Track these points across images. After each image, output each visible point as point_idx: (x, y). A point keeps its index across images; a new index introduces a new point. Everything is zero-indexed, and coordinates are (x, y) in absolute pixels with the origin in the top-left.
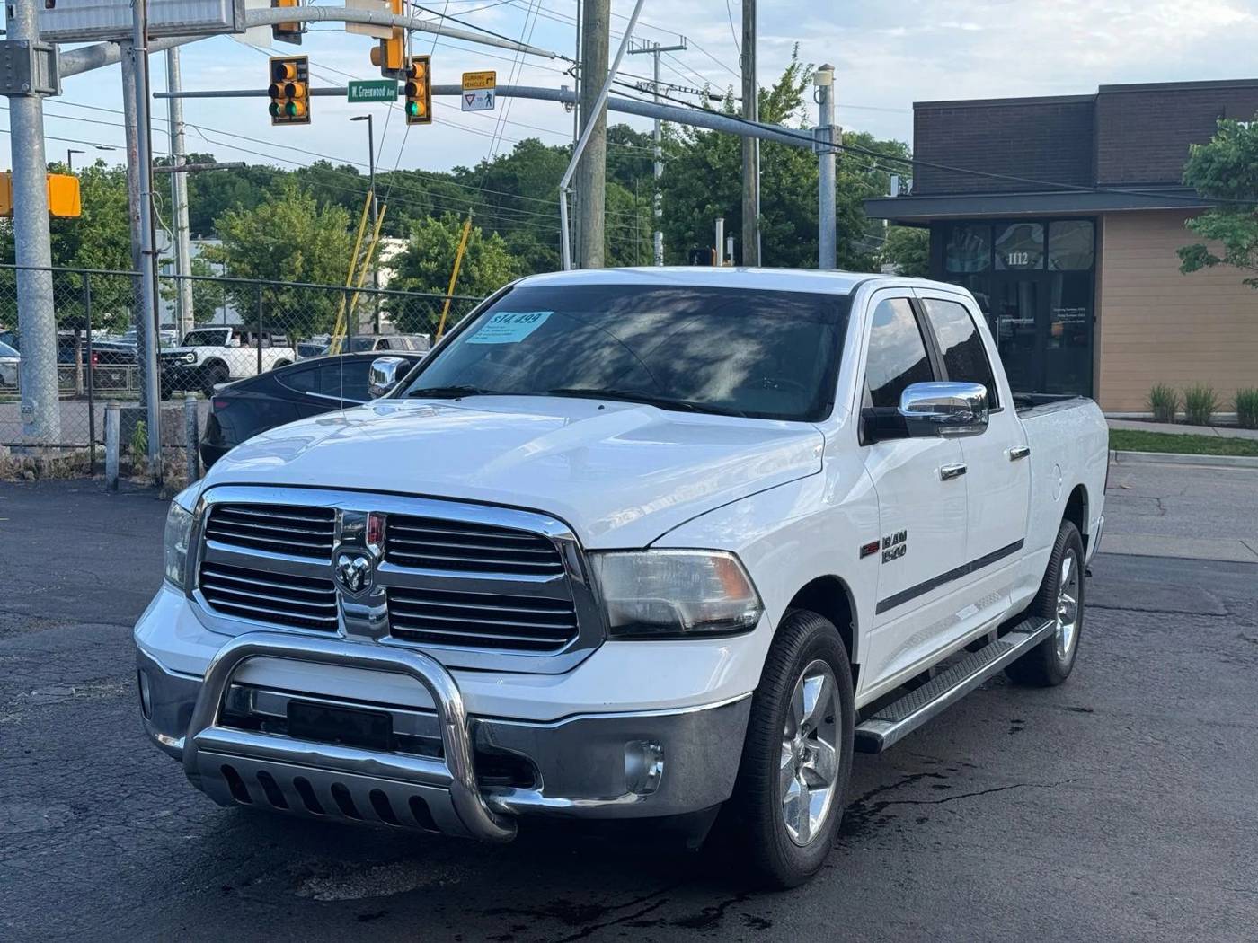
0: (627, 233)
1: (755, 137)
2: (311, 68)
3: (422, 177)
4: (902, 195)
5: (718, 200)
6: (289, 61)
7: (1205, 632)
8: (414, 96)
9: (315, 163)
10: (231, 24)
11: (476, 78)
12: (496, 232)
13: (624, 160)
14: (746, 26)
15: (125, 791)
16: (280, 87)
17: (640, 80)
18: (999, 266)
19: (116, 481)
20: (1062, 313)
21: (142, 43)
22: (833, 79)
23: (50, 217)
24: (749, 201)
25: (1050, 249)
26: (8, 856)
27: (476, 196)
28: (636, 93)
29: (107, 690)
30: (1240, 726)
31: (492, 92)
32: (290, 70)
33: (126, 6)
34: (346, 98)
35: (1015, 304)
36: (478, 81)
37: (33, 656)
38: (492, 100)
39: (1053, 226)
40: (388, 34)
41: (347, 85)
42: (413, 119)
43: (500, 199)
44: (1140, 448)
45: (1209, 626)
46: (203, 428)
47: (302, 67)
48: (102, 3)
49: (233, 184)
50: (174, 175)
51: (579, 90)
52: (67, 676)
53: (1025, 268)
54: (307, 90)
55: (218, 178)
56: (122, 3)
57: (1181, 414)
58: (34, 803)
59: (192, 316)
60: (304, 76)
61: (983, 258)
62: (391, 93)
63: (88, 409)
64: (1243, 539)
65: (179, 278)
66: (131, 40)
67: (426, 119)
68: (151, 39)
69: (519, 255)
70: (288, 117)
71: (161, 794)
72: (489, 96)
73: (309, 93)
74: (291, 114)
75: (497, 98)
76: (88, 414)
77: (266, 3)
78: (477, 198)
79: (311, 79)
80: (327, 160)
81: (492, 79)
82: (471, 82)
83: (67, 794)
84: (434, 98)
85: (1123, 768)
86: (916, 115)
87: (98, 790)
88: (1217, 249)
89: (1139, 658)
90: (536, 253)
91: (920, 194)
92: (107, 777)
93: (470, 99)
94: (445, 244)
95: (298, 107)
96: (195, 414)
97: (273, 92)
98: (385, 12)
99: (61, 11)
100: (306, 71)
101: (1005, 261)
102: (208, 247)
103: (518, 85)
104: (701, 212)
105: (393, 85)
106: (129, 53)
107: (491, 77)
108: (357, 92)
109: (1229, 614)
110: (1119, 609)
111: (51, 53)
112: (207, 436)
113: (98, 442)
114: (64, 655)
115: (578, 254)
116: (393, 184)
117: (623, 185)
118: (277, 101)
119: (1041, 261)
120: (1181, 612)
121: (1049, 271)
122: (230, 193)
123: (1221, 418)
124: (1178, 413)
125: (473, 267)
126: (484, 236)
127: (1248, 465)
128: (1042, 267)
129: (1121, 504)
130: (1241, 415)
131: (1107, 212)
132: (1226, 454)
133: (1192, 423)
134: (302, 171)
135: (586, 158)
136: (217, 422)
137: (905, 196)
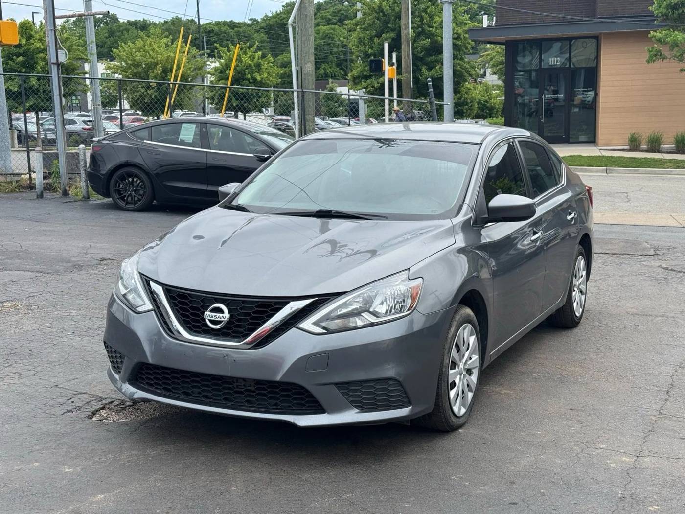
0: (345, 54)
3: (232, 25)
4: (490, 26)
7: (640, 265)
9: (173, 18)
12: (270, 55)
15: (8, 363)
18: (544, 65)
19: (42, 193)
20: (579, 91)
24: (406, 32)
25: (572, 56)
30: (650, 315)
39: (574, 43)
44: (620, 165)
45: (643, 261)
49: (128, 30)
53: (559, 66)
55: (120, 27)
57: (644, 147)
59: (100, 103)
61: (534, 62)
63: (26, 153)
64: (672, 214)
76: (26, 156)
78: (262, 36)
80: (179, 16)
89: (600, 279)
91: (500, 26)
101: (547, 62)
102: (109, 64)
104: (378, 38)
109: (655, 254)
112: (90, 167)
113: (33, 171)
116: (216, 29)
119: (568, 63)
120: (629, 254)
121: (572, 68)
122: (126, 35)
123: (666, 149)
124: (642, 146)
125: (256, 74)
126: (264, 56)
127: (679, 173)
128: (567, 66)
129: (605, 196)
130: (677, 147)
131: (604, 34)
132: (668, 168)
133: (650, 152)
134: (166, 22)
135: (302, 6)
136: (95, 159)
137: (492, 26)
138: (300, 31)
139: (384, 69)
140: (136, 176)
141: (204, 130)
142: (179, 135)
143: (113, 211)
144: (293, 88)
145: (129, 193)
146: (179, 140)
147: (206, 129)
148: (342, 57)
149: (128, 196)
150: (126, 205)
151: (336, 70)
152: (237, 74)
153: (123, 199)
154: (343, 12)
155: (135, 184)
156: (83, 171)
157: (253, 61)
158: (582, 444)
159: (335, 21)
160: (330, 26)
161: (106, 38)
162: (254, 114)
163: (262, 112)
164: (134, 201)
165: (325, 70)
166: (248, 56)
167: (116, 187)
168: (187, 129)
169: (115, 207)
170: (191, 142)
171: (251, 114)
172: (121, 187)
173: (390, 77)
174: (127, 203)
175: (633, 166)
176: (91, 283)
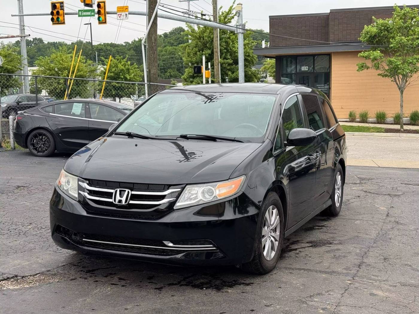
1: (218, 28)
2: (65, 5)
6: (58, 3)
8: (100, 14)
16: (55, 12)
18: (299, 71)
20: (319, 86)
22: (242, 8)
24: (216, 50)
25: (315, 65)
30: (353, 219)
31: (127, 13)
32: (58, 5)
34: (77, 15)
36: (122, 9)
38: (127, 16)
39: (316, 58)
41: (78, 11)
42: (100, 22)
45: (352, 187)
47: (62, 5)
53: (307, 72)
60: (63, 8)
62: (93, 14)
64: (373, 159)
67: (105, 22)
70: (57, 22)
72: (126, 14)
73: (64, 14)
75: (129, 15)
79: (65, 9)
82: (120, 9)
84: (107, 15)
86: (270, 20)
88: (369, 64)
91: (272, 47)
93: (120, 15)
95: (61, 18)
97: (52, 13)
100: (63, 6)
101: (300, 69)
105: (94, 11)
107: (127, 8)
108: (81, 14)
109: (360, 183)
112: (16, 129)
116: (104, 48)
118: (53, 17)
121: (315, 73)
122: (48, 51)
123: (371, 121)
124: (357, 119)
125: (127, 74)
126: (132, 64)
127: (379, 135)
128: (313, 71)
130: (378, 120)
131: (333, 52)
132: (372, 132)
133: (361, 122)
135: (150, 33)
136: (19, 124)
137: (267, 47)
139: (202, 72)
140: (44, 135)
141: (87, 107)
142: (72, 110)
143: (30, 157)
144: (144, 82)
145: (40, 145)
146: (72, 113)
147: (89, 106)
148: (181, 65)
149: (39, 147)
150: (38, 153)
151: (177, 73)
152: (115, 75)
153: (36, 149)
154: (181, 39)
155: (44, 140)
156: (12, 132)
157: (125, 67)
158: (304, 299)
159: (175, 44)
160: (173, 47)
161: (36, 52)
162: (126, 99)
163: (130, 97)
164: (43, 150)
165: (170, 73)
166: (122, 64)
167: (31, 142)
168: (76, 106)
169: (31, 154)
170: (79, 114)
171: (124, 98)
172: (35, 142)
173: (207, 77)
174: (39, 152)
175: (351, 131)
176: (8, 201)
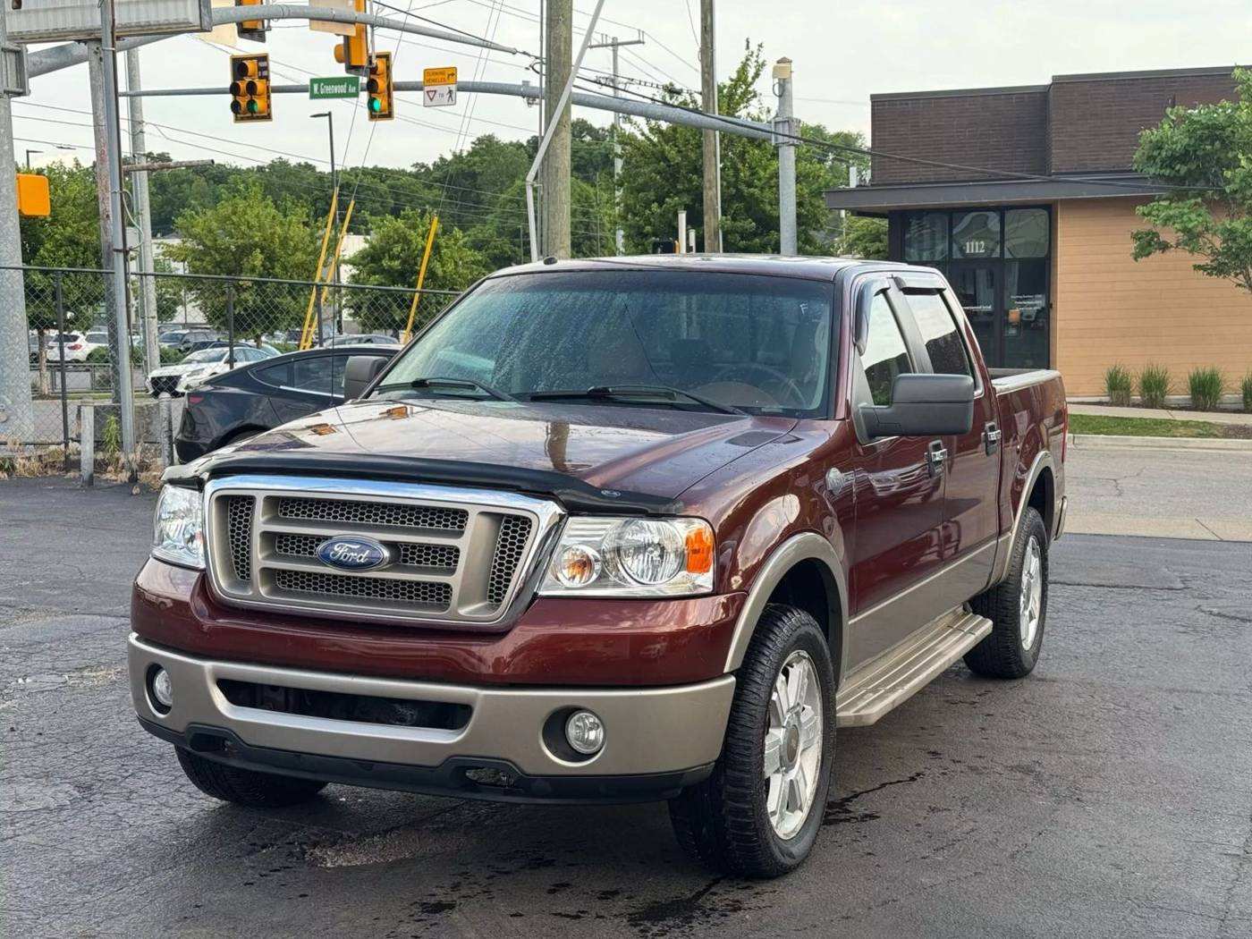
0: (587, 226)
1: (715, 130)
2: (272, 66)
3: (379, 174)
4: (860, 186)
5: (678, 193)
6: (251, 58)
7: (1163, 605)
8: (375, 92)
10: (198, 22)
11: (437, 74)
12: (456, 228)
13: (582, 153)
14: (704, 19)
15: (127, 771)
16: (243, 85)
17: (599, 75)
18: (957, 255)
19: (91, 477)
20: (1018, 300)
21: (110, 43)
22: (793, 72)
23: (20, 217)
24: (710, 193)
25: (1006, 237)
26: (18, 832)
27: (436, 192)
28: (595, 87)
29: (100, 677)
30: (1198, 692)
31: (453, 87)
32: (251, 66)
33: (93, 6)
34: (308, 95)
35: (972, 293)
36: (441, 76)
37: (24, 646)
38: (453, 96)
39: (1009, 215)
40: (351, 31)
41: (308, 83)
42: (374, 115)
43: (460, 194)
44: (1097, 431)
45: (1167, 600)
46: (177, 424)
47: (262, 64)
48: (68, 4)
49: (191, 182)
50: (135, 175)
51: (544, 86)
52: (59, 665)
53: (982, 256)
54: (268, 87)
55: (176, 176)
56: (88, 3)
57: (1136, 398)
58: (38, 783)
59: (155, 314)
60: (265, 73)
61: (939, 248)
62: (352, 90)
63: (61, 406)
64: (1199, 518)
65: (141, 275)
66: (99, 40)
67: (388, 115)
68: (118, 38)
69: (480, 250)
70: (249, 115)
71: (161, 772)
72: (450, 92)
73: (270, 91)
74: (252, 111)
75: (459, 94)
76: (61, 412)
77: (232, 3)
78: (437, 194)
79: (272, 76)
80: (285, 157)
81: (453, 75)
82: (433, 77)
83: (70, 774)
84: (395, 94)
85: (1087, 732)
86: (873, 106)
87: (100, 770)
88: (1169, 235)
89: (1100, 631)
90: (496, 248)
91: (877, 184)
92: (107, 758)
93: (431, 94)
94: (405, 240)
95: (260, 104)
96: (169, 410)
97: (234, 89)
98: (349, 10)
99: (27, 12)
100: (266, 68)
101: (962, 250)
102: (168, 246)
103: (483, 81)
104: (660, 205)
105: (354, 82)
106: (96, 53)
107: (452, 72)
108: (319, 88)
109: (1186, 588)
110: (1079, 585)
111: (18, 53)
112: (182, 430)
113: (72, 439)
114: (53, 645)
115: (545, 247)
116: (354, 181)
117: (582, 179)
118: (238, 98)
119: (998, 250)
120: (1140, 587)
121: (1006, 259)
123: (1176, 401)
124: (1133, 395)
126: (445, 231)
127: (1202, 446)
128: (998, 255)
129: (1078, 485)
130: (1194, 398)
131: (1062, 200)
132: (1181, 436)
133: (1147, 407)
134: (260, 169)
135: (551, 152)
136: (192, 418)
137: (864, 186)
138: (546, 196)
156: (166, 439)
166: (420, 231)
175: (1120, 432)
